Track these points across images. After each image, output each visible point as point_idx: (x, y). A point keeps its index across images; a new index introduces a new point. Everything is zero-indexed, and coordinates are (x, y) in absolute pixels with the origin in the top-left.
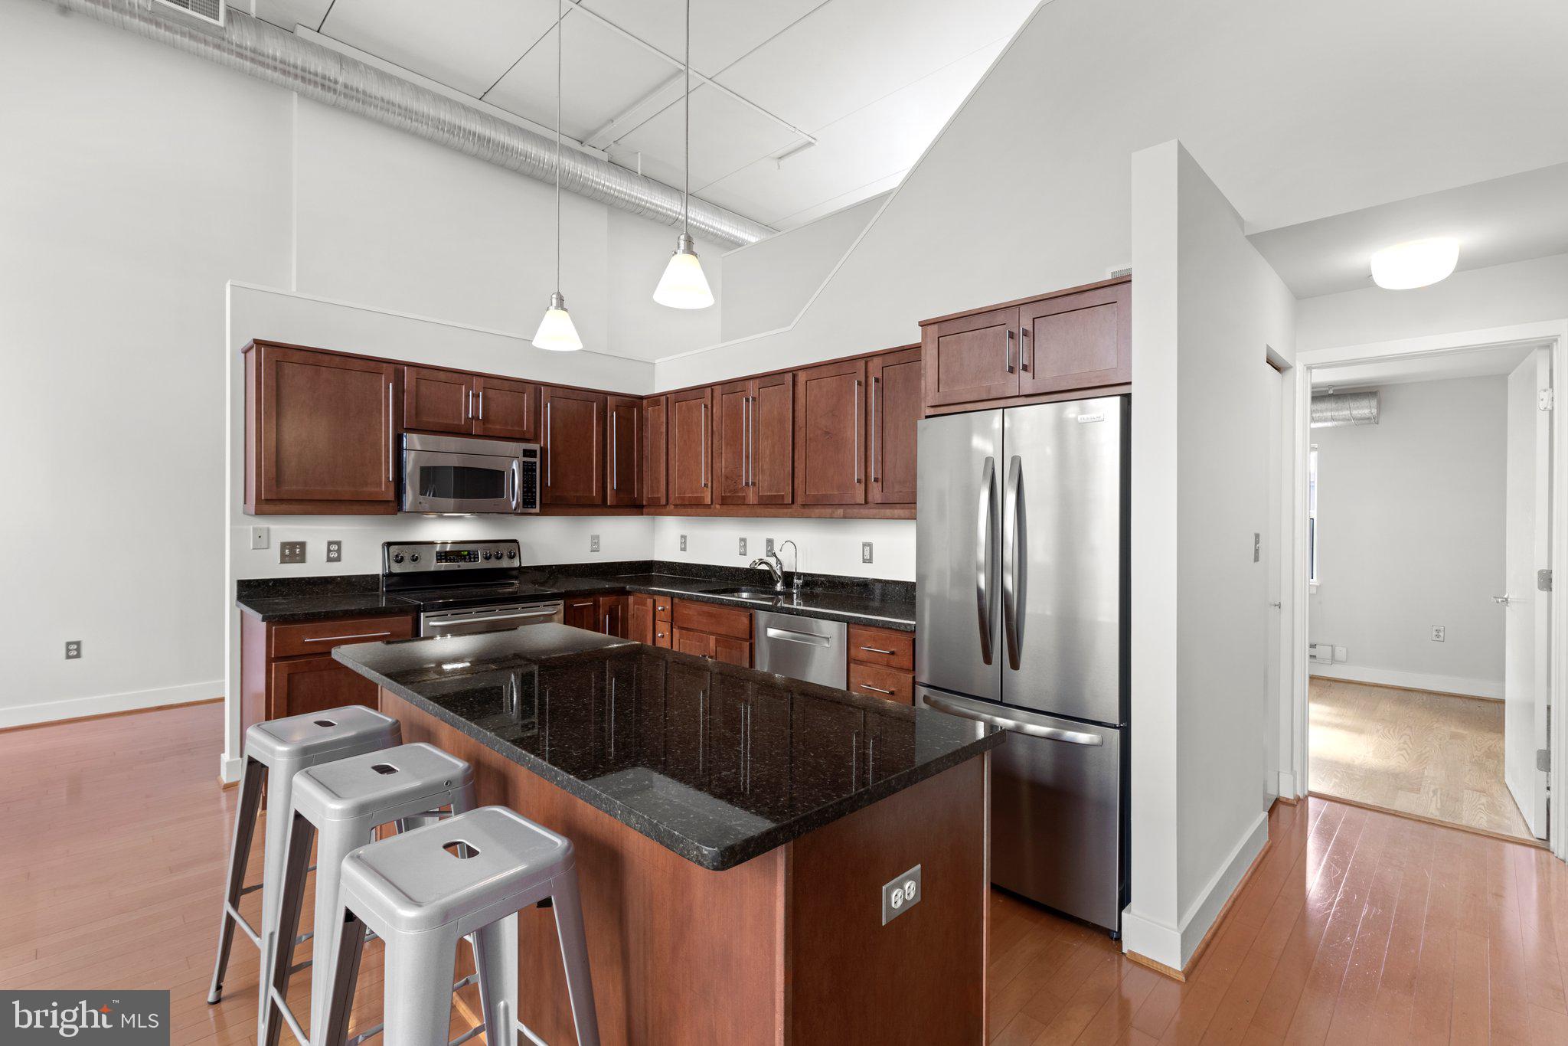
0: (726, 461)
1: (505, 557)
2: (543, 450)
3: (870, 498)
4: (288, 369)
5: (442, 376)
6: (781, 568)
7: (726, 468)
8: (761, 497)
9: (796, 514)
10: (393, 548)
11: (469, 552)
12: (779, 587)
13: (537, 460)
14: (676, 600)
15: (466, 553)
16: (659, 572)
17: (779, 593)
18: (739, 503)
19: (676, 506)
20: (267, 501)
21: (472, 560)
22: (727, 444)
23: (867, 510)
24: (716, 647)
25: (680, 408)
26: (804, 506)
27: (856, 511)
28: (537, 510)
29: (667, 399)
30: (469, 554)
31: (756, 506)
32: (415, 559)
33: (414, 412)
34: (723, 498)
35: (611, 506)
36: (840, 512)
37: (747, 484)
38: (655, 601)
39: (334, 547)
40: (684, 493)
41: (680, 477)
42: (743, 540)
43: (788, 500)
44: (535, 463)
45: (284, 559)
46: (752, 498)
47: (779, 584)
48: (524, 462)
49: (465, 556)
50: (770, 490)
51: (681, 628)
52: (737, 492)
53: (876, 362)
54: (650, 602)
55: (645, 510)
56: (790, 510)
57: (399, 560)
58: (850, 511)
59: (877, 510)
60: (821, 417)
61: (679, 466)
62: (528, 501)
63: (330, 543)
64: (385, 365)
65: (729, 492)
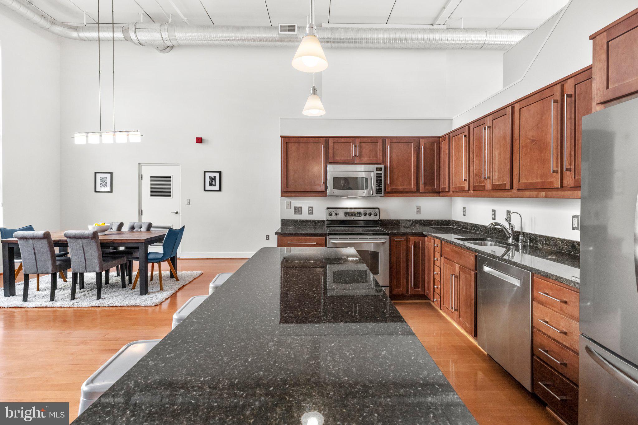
0: (476, 165)
1: (373, 215)
2: (386, 168)
3: (565, 183)
4: (290, 145)
5: (343, 140)
6: (512, 229)
7: (476, 169)
8: (493, 185)
9: (514, 195)
10: (329, 210)
11: (358, 212)
12: (511, 241)
13: (383, 172)
14: (443, 242)
15: (356, 213)
16: (453, 226)
17: (512, 245)
18: (482, 189)
19: (453, 192)
20: (285, 192)
21: (359, 216)
22: (476, 156)
23: (563, 192)
24: (459, 271)
25: (455, 139)
26: (519, 190)
27: (554, 193)
28: (382, 194)
29: (450, 136)
30: (358, 213)
31: (491, 191)
32: (336, 214)
33: (332, 156)
34: (474, 187)
35: (421, 193)
36: (543, 193)
37: (485, 178)
38: (434, 241)
39: (311, 209)
40: (457, 185)
41: (455, 176)
42: (494, 211)
43: (508, 187)
44: (382, 173)
45: (296, 213)
46: (489, 187)
47: (511, 239)
48: (376, 173)
49: (356, 214)
50: (498, 181)
51: (445, 258)
52: (481, 183)
53: (571, 82)
54: (432, 241)
55: (441, 194)
56: (510, 193)
57: (331, 215)
58: (550, 193)
59: (571, 192)
60: (529, 131)
61: (454, 171)
62: (379, 191)
63: (309, 208)
64: (321, 139)
65: (478, 183)
